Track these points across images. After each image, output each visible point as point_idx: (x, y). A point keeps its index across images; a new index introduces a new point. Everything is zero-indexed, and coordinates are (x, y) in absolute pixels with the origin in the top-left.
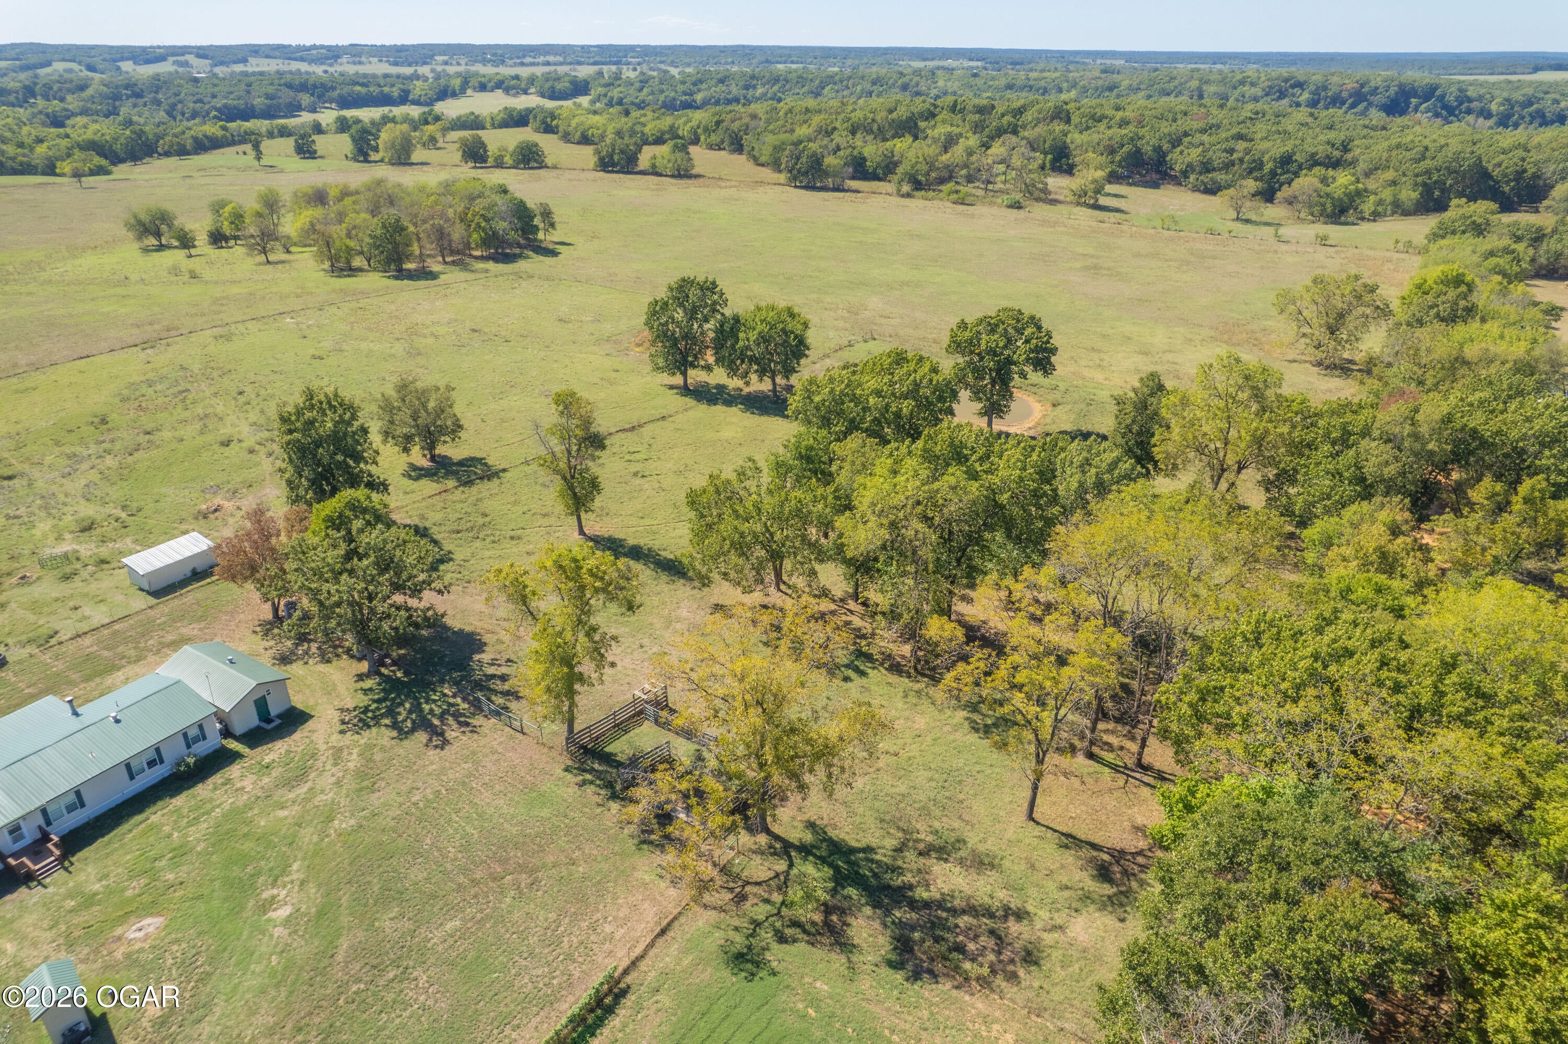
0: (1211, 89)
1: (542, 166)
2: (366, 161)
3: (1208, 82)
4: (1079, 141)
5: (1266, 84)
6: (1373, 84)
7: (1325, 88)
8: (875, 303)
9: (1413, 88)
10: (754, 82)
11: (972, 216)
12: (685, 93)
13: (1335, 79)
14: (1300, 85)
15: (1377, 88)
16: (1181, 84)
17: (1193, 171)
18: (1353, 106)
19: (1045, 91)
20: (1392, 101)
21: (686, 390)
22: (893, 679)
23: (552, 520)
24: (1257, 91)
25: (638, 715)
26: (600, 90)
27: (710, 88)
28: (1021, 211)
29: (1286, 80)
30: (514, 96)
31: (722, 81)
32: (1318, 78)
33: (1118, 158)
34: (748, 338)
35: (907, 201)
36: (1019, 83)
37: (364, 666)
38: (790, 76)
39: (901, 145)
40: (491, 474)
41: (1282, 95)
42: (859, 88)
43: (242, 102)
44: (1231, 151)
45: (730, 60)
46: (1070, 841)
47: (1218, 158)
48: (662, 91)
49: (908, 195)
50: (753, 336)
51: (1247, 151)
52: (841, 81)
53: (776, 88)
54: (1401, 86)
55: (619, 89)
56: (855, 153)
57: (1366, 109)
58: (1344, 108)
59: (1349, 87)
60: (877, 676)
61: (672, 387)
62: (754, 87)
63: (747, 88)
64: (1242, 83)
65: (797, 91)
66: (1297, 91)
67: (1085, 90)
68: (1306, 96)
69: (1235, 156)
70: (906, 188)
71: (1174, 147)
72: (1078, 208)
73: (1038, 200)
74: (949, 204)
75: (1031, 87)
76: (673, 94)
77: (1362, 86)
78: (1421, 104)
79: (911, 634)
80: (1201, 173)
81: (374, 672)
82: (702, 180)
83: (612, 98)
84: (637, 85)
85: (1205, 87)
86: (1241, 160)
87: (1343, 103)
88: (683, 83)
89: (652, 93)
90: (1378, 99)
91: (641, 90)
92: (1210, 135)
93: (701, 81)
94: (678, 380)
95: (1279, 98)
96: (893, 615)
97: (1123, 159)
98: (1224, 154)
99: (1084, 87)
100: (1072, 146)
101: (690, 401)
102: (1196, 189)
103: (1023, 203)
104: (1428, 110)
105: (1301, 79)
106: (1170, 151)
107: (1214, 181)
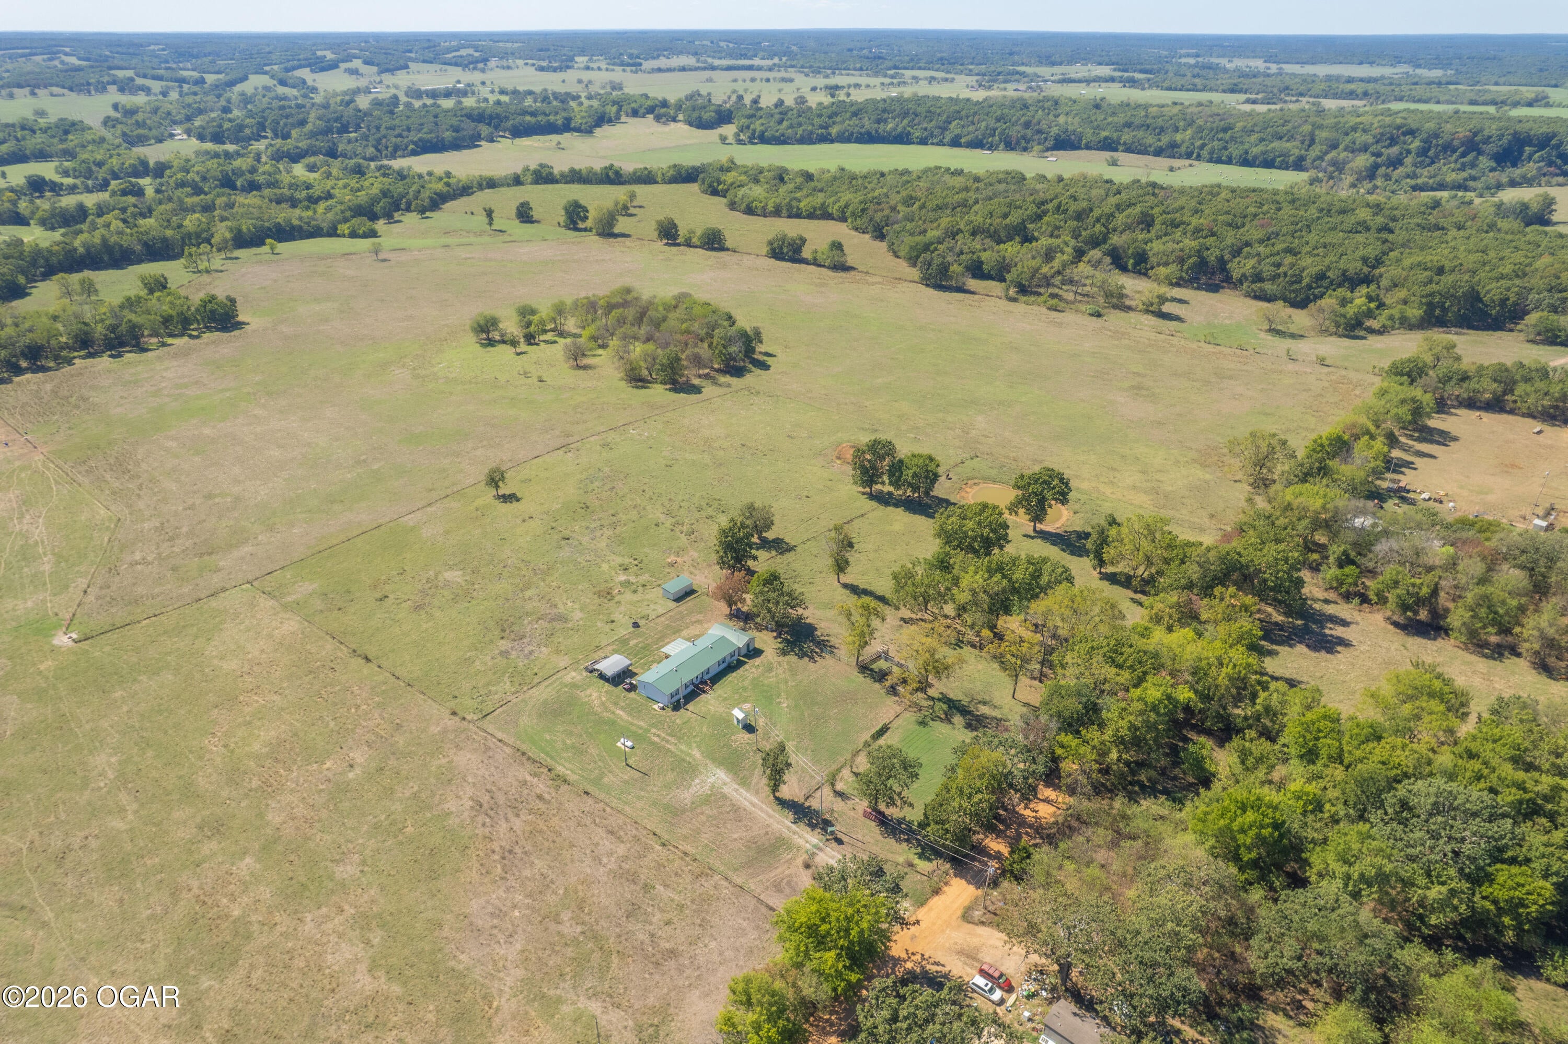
0: (1322, 135)
1: (723, 249)
2: (577, 229)
3: (1321, 127)
4: (1156, 249)
5: (1378, 131)
6: (1486, 133)
7: (1437, 136)
8: (980, 421)
9: (1529, 136)
10: (886, 115)
11: (1060, 325)
12: (821, 127)
13: (1448, 127)
14: (1412, 132)
15: (1490, 137)
16: (1295, 128)
17: (1247, 279)
18: (1464, 155)
19: (1162, 130)
20: (1504, 149)
21: (872, 497)
22: (972, 650)
23: (824, 575)
24: (1368, 138)
25: (879, 657)
26: (744, 121)
27: (844, 121)
28: (1100, 319)
29: (1398, 128)
30: (664, 123)
31: (855, 114)
32: (1430, 126)
33: (1185, 267)
34: (908, 474)
35: (1012, 306)
36: (1138, 121)
37: (775, 634)
38: (919, 109)
39: (1011, 249)
40: (791, 549)
41: (1393, 141)
42: (984, 124)
43: (433, 135)
44: (1278, 265)
45: (858, 66)
46: (1026, 704)
47: (1267, 269)
48: (800, 125)
49: (1015, 300)
50: (910, 472)
51: (1292, 265)
52: (967, 117)
53: (905, 122)
54: (1515, 134)
55: (761, 121)
56: (975, 257)
57: (1476, 158)
58: (1455, 156)
59: (1461, 135)
60: (967, 649)
61: (864, 494)
62: (885, 121)
63: (878, 121)
64: (1354, 129)
65: (925, 125)
66: (1409, 138)
67: (1201, 129)
68: (1416, 144)
69: (1281, 270)
70: (1012, 292)
71: (1234, 257)
72: (1145, 316)
73: (1115, 307)
74: (1044, 310)
75: (1148, 126)
76: (810, 128)
77: (1475, 134)
78: (1536, 152)
79: (978, 634)
80: (1253, 282)
81: (779, 636)
82: (853, 273)
83: (754, 131)
84: (777, 117)
85: (1317, 133)
86: (1285, 274)
87: (1454, 151)
88: (820, 116)
89: (791, 126)
90: (1490, 148)
91: (780, 122)
92: (1266, 246)
93: (836, 114)
94: (868, 490)
95: (1390, 145)
96: (972, 627)
97: (1189, 268)
98: (1272, 268)
99: (1200, 126)
100: (1150, 254)
101: (874, 504)
102: (1247, 295)
103: (1102, 311)
104: (1542, 159)
105: (1414, 126)
106: (1231, 261)
107: (1262, 290)
